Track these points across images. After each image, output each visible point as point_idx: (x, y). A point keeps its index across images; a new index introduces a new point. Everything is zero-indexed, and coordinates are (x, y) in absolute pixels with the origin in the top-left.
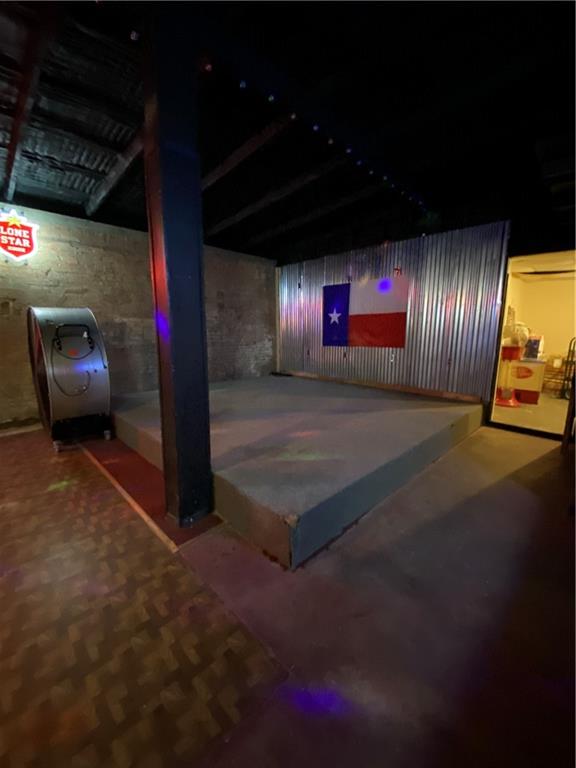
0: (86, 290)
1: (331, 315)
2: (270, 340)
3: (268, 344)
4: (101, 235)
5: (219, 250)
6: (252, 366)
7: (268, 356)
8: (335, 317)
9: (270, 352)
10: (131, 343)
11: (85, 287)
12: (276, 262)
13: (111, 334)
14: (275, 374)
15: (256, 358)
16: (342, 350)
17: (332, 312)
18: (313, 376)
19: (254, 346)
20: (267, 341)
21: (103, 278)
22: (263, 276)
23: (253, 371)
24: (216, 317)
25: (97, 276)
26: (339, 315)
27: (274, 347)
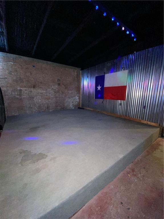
0: (6, 78)
1: (98, 87)
2: (78, 96)
3: (77, 98)
4: (12, 58)
5: (58, 64)
6: (71, 105)
7: (77, 102)
8: (99, 88)
9: (78, 100)
10: (24, 97)
11: (6, 77)
12: (80, 68)
13: (16, 93)
14: (79, 108)
15: (72, 102)
16: (101, 100)
17: (98, 86)
18: (92, 109)
19: (72, 98)
20: (77, 96)
21: (13, 74)
22: (76, 74)
23: (71, 107)
24: (57, 88)
25: (10, 73)
26: (100, 87)
27: (79, 98)
